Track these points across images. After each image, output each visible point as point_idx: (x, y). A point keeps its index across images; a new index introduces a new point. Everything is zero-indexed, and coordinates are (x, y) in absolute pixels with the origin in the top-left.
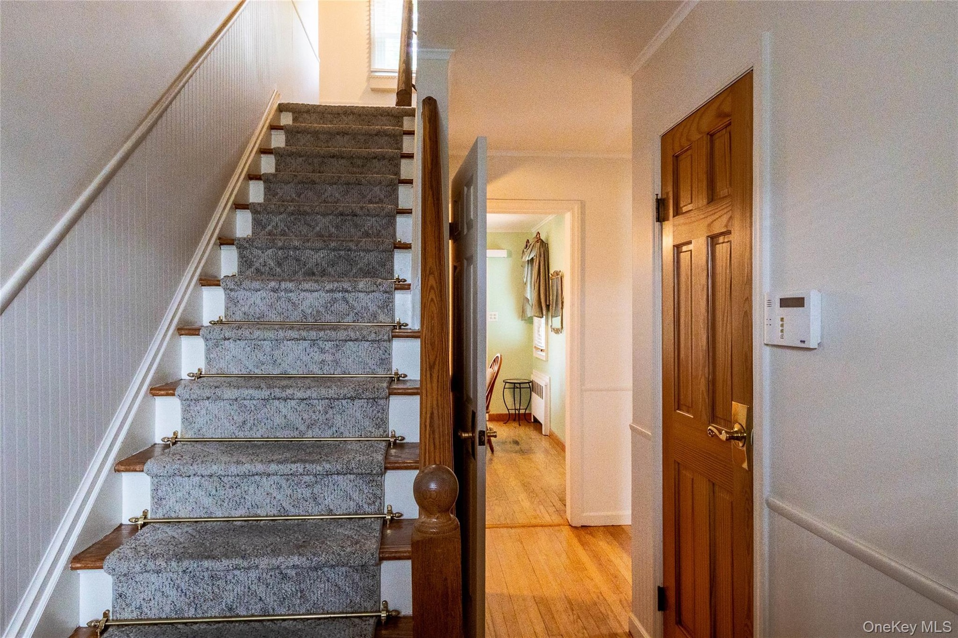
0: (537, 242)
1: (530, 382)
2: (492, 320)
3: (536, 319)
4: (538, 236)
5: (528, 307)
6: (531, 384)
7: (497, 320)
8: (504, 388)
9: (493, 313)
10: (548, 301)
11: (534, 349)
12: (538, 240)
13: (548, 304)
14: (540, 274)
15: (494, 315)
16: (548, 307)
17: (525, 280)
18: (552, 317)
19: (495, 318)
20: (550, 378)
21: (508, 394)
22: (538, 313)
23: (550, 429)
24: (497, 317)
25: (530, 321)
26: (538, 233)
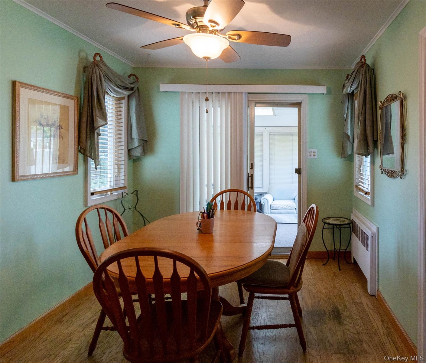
0: (362, 66)
1: (351, 223)
2: (311, 157)
3: (357, 157)
4: (363, 60)
5: (349, 144)
6: (351, 225)
7: (316, 157)
8: (323, 228)
9: (312, 150)
10: (375, 136)
11: (355, 189)
12: (363, 64)
13: (375, 139)
14: (366, 104)
15: (314, 152)
16: (375, 143)
17: (345, 116)
18: (382, 154)
19: (314, 155)
20: (378, 229)
21: (328, 234)
22: (363, 151)
23: (378, 290)
24: (316, 154)
25: (349, 159)
26: (364, 56)
